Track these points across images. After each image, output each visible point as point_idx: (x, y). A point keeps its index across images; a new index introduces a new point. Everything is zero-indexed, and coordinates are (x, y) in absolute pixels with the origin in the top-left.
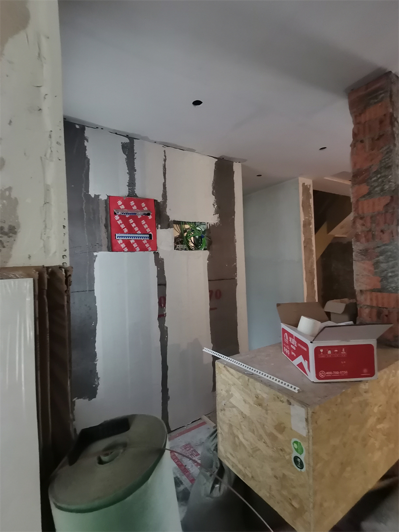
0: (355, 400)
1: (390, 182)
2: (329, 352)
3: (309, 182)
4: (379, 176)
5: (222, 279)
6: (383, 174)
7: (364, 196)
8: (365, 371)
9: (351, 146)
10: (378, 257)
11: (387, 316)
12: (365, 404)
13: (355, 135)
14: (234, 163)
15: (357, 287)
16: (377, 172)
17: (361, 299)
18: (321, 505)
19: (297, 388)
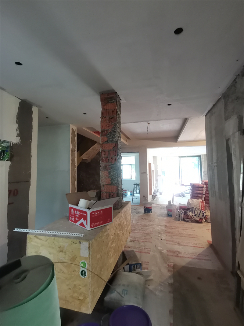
0: (105, 234)
1: (115, 138)
2: (96, 214)
3: (75, 128)
4: (111, 134)
5: (20, 182)
6: (113, 134)
7: (105, 142)
8: (109, 220)
9: (101, 118)
10: (110, 169)
11: (112, 196)
12: (108, 235)
13: (102, 114)
14: (33, 106)
15: (102, 184)
16: (111, 132)
17: (103, 189)
18: (94, 291)
19: (83, 234)
